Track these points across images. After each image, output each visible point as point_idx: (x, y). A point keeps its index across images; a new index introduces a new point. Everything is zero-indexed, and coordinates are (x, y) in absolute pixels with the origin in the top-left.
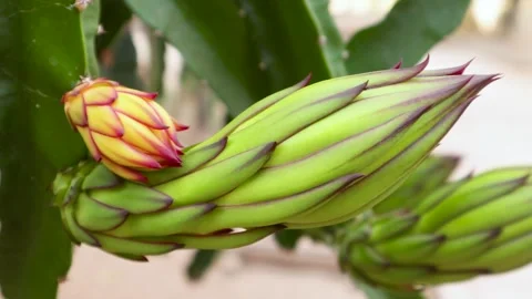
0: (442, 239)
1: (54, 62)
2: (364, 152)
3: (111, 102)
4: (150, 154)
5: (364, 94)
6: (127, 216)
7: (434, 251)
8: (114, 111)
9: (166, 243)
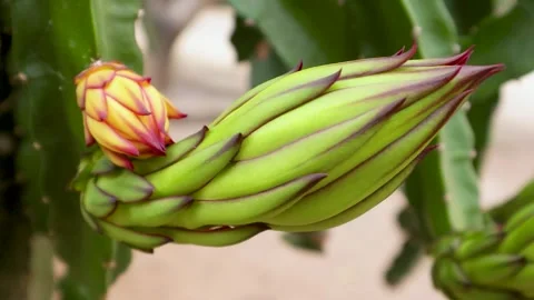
0: (523, 262)
1: (72, 44)
2: (329, 150)
3: (104, 85)
4: (132, 140)
5: (338, 84)
6: (117, 204)
7: (514, 275)
8: (105, 95)
9: (157, 235)
